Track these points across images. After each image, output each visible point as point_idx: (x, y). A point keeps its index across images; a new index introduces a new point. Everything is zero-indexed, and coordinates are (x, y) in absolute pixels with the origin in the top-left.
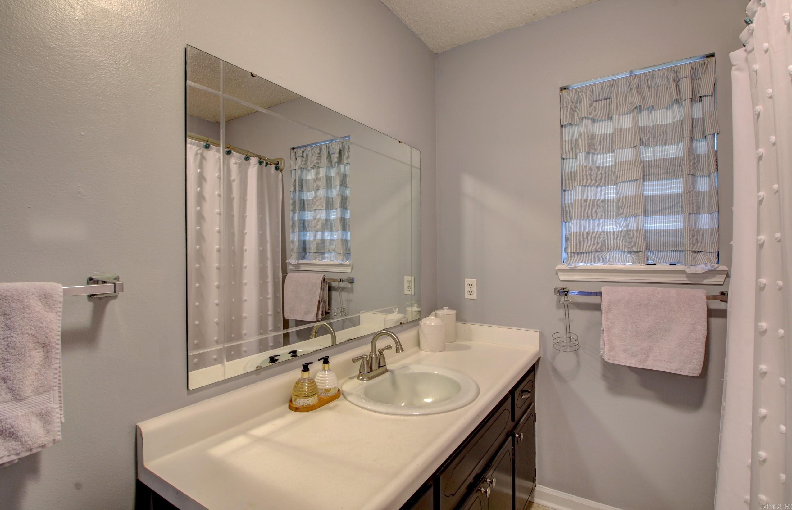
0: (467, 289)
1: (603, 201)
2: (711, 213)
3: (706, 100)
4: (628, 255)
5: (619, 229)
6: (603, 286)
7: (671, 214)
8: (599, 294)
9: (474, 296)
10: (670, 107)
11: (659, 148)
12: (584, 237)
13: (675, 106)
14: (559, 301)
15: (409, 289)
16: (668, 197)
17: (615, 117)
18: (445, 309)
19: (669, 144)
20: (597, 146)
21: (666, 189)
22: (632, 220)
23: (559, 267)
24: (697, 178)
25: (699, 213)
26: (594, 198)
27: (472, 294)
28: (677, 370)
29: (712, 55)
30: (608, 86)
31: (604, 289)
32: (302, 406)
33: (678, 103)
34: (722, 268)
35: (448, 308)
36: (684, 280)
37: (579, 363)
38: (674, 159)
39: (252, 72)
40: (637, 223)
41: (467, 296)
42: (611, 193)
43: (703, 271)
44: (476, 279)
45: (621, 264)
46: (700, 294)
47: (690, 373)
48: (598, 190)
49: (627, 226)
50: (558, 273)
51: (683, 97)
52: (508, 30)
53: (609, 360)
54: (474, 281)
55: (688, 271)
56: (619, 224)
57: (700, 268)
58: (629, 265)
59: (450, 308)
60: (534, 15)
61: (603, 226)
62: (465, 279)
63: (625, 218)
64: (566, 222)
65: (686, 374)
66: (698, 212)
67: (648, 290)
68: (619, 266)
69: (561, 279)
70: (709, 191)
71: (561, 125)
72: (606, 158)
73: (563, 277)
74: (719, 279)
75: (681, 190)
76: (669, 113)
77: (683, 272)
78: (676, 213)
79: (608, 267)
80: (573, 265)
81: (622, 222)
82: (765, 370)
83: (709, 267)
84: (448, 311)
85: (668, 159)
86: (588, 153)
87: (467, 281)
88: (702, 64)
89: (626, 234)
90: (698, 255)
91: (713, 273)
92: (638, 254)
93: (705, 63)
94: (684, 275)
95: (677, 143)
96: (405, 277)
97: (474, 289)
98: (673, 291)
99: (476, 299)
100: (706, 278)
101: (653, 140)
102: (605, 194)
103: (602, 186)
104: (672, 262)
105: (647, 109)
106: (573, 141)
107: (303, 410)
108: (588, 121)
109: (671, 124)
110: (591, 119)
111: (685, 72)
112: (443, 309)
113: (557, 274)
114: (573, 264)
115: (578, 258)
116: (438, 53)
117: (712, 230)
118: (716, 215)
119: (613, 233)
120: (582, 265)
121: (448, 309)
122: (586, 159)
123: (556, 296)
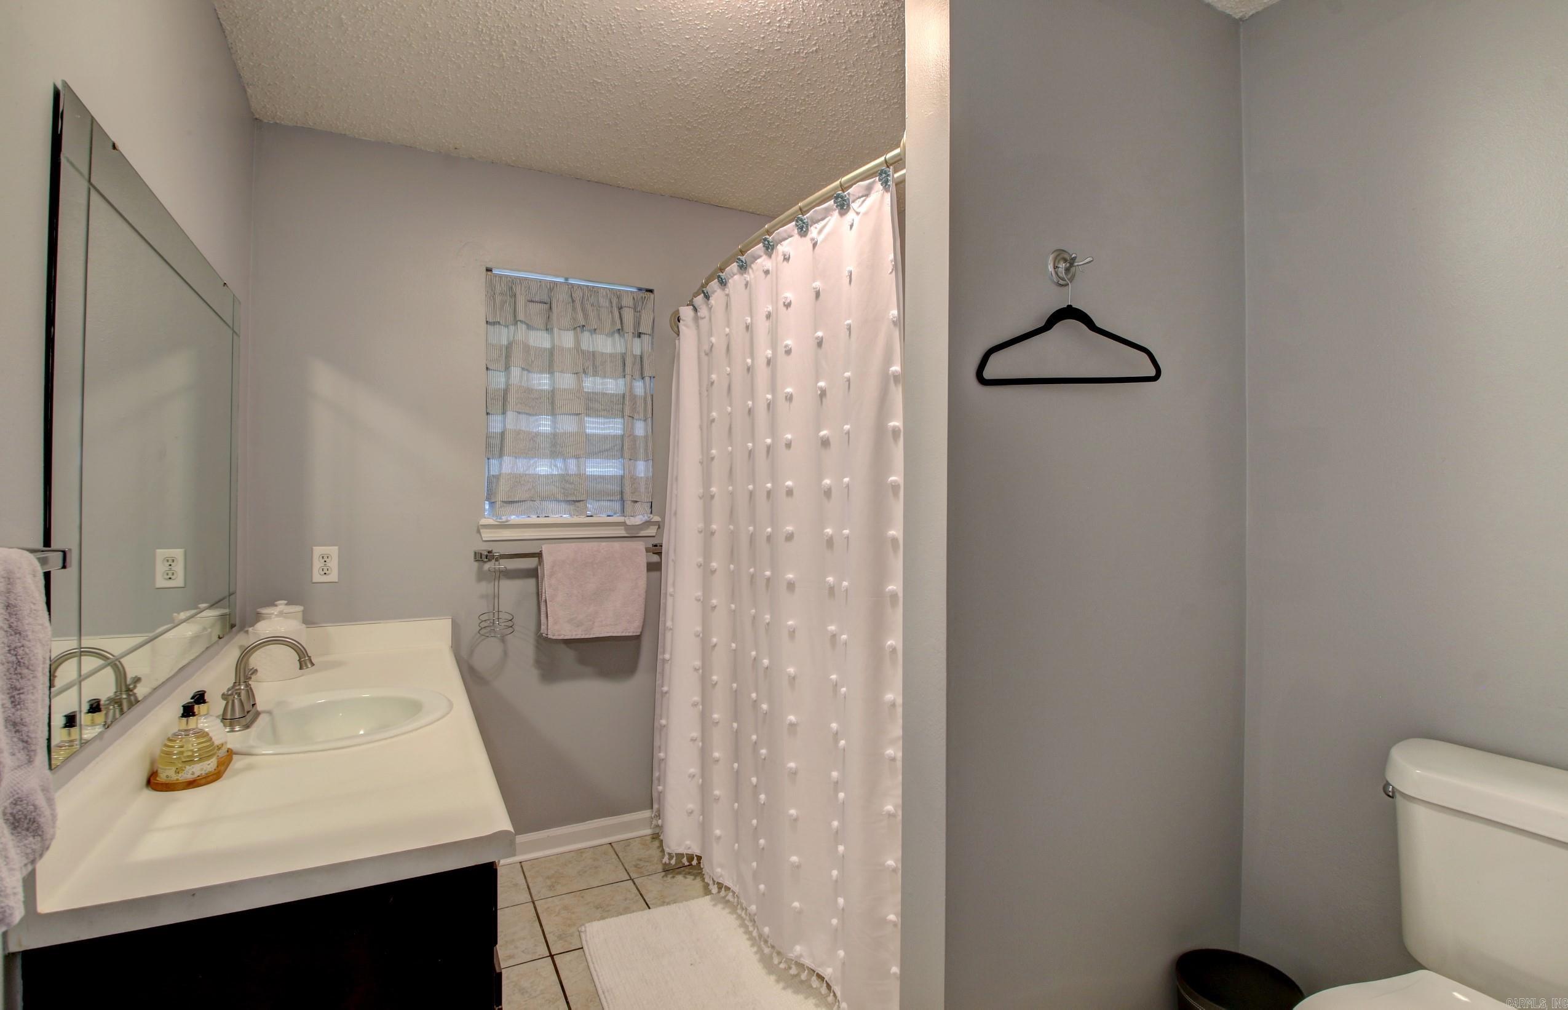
0: (317, 564)
1: (537, 434)
2: (647, 461)
3: (645, 338)
4: (563, 506)
5: (555, 472)
6: (544, 544)
7: (607, 458)
8: (539, 555)
9: (333, 577)
10: (611, 334)
11: (598, 380)
12: (518, 480)
13: (617, 335)
14: (480, 569)
15: (169, 577)
16: (605, 437)
17: (555, 330)
18: (281, 604)
19: (608, 378)
20: (532, 362)
21: (603, 429)
22: (572, 464)
23: (483, 521)
24: (635, 421)
25: (636, 460)
26: (528, 429)
27: (329, 574)
28: (623, 632)
29: (651, 291)
30: (547, 287)
31: (546, 549)
32: (199, 776)
33: (619, 333)
34: (656, 518)
35: (286, 602)
36: (623, 533)
37: (505, 653)
38: (612, 395)
39: (116, 143)
40: (578, 466)
41: (317, 577)
42: (545, 425)
43: (642, 522)
44: (337, 547)
45: (557, 516)
46: (640, 546)
47: (634, 632)
48: (532, 419)
49: (566, 469)
50: (481, 531)
51: (626, 328)
52: (406, 146)
53: (554, 636)
54: (333, 551)
55: (628, 523)
56: (556, 466)
57: (638, 520)
58: (566, 518)
59: (290, 603)
60: (456, 148)
61: (536, 467)
62: (314, 548)
63: (564, 460)
64: (488, 459)
65: (631, 634)
66: (633, 458)
67: (594, 545)
68: (554, 519)
69: (484, 539)
70: (645, 437)
71: (487, 322)
72: (540, 379)
73: (487, 535)
74: (652, 531)
75: (620, 432)
76: (609, 340)
77: (624, 524)
78: (614, 457)
79: (542, 520)
80: (504, 519)
81: (560, 463)
82: (715, 604)
83: (646, 518)
84: (287, 607)
85: (606, 394)
86: (523, 369)
87: (318, 551)
88: (642, 297)
89: (564, 478)
90: (637, 505)
91: (648, 524)
92: (577, 504)
93: (645, 297)
94: (623, 528)
95: (616, 378)
96: (158, 551)
97: (334, 564)
98: (617, 545)
99: (337, 581)
100: (642, 529)
101: (593, 368)
102: (539, 426)
103: (536, 415)
104: (609, 513)
105: (590, 331)
106: (501, 347)
107: (204, 781)
108: (524, 326)
109: (611, 355)
110: (527, 325)
111: (627, 301)
112: (276, 606)
113: (479, 532)
114: (503, 517)
115: (509, 508)
116: (261, 121)
117: (647, 478)
118: (650, 462)
119: (547, 477)
120: (514, 519)
121: (286, 604)
122: (521, 377)
123: (476, 564)
